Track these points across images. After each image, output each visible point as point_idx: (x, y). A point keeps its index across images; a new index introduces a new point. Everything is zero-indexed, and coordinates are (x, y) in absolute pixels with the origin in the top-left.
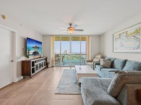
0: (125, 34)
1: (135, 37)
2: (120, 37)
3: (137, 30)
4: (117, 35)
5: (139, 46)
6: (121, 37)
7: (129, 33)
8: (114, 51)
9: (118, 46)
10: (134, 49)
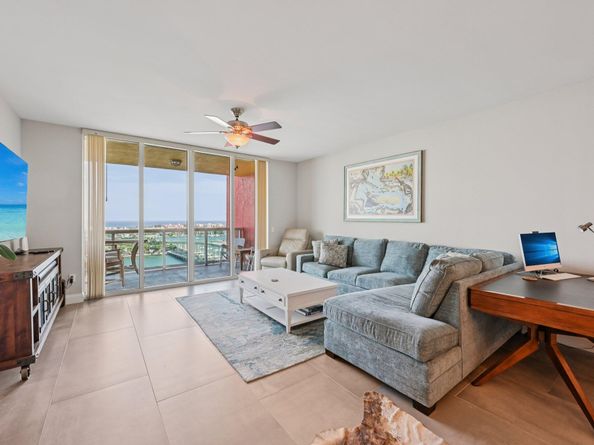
0: (378, 173)
1: (402, 183)
2: (365, 179)
3: (406, 168)
4: (355, 173)
5: (410, 205)
6: (369, 179)
7: (388, 171)
8: (349, 217)
9: (360, 203)
10: (400, 212)
